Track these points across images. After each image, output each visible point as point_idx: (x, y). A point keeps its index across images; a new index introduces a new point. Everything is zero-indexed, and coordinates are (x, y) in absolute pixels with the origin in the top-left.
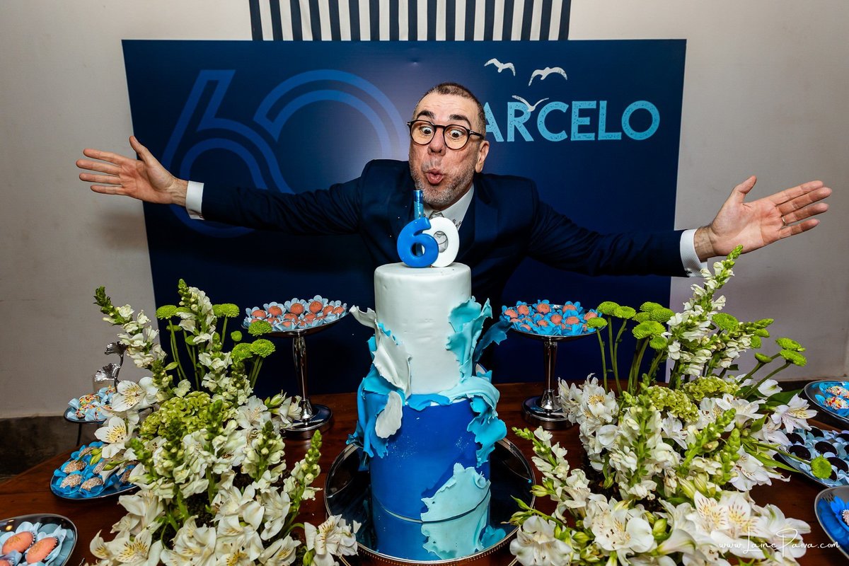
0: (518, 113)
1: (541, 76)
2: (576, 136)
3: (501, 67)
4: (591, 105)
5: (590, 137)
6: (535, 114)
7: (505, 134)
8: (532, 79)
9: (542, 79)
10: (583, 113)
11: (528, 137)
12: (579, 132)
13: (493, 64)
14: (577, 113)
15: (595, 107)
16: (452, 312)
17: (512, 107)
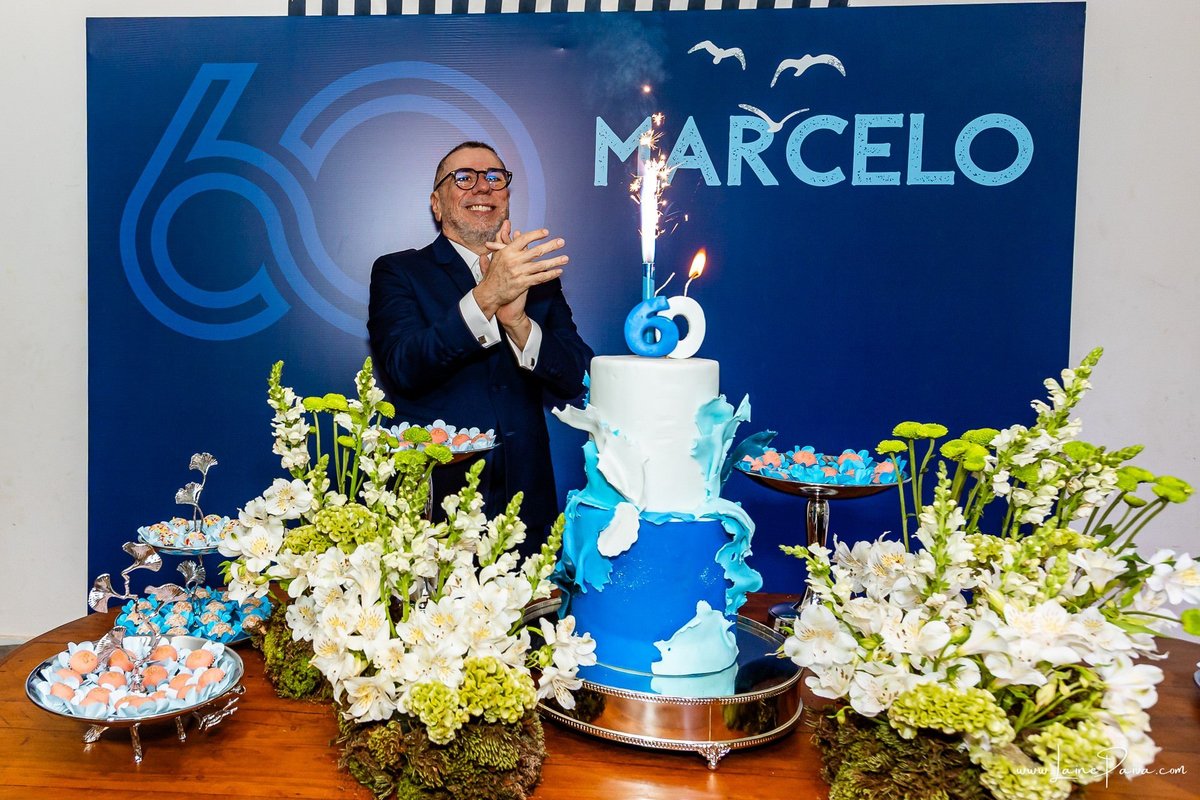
0: (750, 136)
1: (795, 70)
2: (862, 177)
3: (719, 54)
4: (895, 120)
5: (892, 178)
6: (781, 139)
7: (722, 171)
8: (777, 75)
9: (797, 75)
10: (875, 136)
11: (767, 178)
12: (869, 169)
13: (704, 50)
14: (865, 136)
15: (900, 125)
16: (700, 410)
17: (737, 124)
